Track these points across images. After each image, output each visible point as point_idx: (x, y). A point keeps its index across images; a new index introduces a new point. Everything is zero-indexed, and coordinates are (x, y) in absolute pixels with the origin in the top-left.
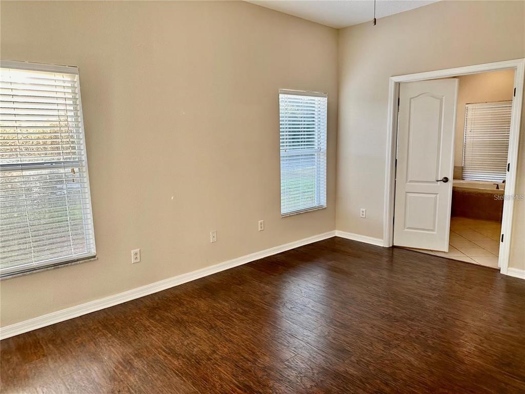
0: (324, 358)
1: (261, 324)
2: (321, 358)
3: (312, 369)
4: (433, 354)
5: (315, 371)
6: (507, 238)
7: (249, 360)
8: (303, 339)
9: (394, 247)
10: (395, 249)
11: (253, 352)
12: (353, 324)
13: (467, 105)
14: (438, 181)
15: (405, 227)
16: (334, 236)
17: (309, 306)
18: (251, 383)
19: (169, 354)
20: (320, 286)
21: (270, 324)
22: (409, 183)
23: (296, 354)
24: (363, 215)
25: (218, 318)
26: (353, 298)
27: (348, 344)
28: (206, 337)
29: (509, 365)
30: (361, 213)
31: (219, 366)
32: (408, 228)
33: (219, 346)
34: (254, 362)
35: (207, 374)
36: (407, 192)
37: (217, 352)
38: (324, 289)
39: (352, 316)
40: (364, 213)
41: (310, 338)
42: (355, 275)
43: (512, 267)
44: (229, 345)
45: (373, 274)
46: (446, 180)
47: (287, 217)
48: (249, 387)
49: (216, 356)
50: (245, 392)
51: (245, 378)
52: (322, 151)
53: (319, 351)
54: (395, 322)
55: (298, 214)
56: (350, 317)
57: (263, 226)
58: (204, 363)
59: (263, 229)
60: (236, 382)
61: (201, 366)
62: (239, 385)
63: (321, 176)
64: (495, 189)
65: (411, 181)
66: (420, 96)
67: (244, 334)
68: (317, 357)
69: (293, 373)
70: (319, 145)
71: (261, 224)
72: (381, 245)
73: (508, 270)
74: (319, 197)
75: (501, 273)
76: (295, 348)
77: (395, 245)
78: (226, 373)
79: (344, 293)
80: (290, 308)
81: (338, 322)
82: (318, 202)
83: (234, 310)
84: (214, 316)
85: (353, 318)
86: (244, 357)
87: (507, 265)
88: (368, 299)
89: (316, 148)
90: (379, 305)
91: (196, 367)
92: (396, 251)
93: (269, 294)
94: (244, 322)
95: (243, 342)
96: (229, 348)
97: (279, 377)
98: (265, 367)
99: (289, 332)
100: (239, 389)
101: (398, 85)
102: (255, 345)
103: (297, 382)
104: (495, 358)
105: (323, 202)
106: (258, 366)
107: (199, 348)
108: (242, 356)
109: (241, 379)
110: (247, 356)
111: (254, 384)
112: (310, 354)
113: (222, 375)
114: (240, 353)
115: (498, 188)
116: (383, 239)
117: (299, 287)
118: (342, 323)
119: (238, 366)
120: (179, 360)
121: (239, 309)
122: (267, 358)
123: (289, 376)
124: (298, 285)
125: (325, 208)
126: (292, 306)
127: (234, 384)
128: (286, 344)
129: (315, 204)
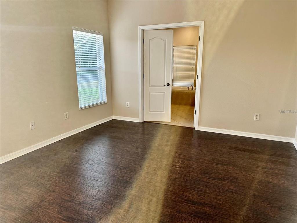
0: (117, 189)
1: (73, 177)
2: (115, 190)
3: (110, 197)
4: (173, 175)
5: (112, 198)
6: (197, 113)
7: (68, 201)
8: (102, 181)
9: (144, 122)
10: (145, 123)
11: (71, 195)
12: (130, 166)
13: (174, 47)
14: (165, 85)
15: (149, 110)
16: (112, 119)
17: (103, 161)
18: (72, 215)
19: (7, 209)
20: (108, 148)
21: (79, 175)
22: (151, 87)
23: (99, 190)
24: (128, 106)
25: (42, 178)
26: (128, 152)
27: (129, 178)
28: (35, 192)
29: (207, 173)
30: (127, 105)
31: (47, 209)
32: (151, 111)
33: (45, 196)
34: (72, 201)
35: (39, 217)
36: (150, 92)
37: (45, 200)
38: (110, 149)
39: (129, 162)
40: (128, 105)
41: (106, 179)
42: (127, 139)
43: (200, 126)
44: (53, 194)
45: (136, 137)
46: (168, 85)
47: (83, 109)
48: (72, 218)
49: (44, 203)
50: (69, 221)
51: (67, 213)
52: (102, 68)
53: (113, 186)
54: (152, 161)
55: (90, 107)
56: (127, 163)
57: (67, 116)
58: (36, 210)
59: (67, 118)
60: (62, 217)
61: (34, 212)
62: (64, 218)
63: (103, 84)
64: (188, 90)
65: (151, 86)
66: (154, 39)
67: (63, 185)
68: (112, 189)
69: (99, 202)
70: (100, 65)
71: (66, 114)
72: (138, 122)
73: (198, 128)
74: (102, 96)
75: (195, 129)
76: (98, 187)
77: (145, 121)
78: (53, 213)
79: (122, 150)
80: (91, 164)
81: (121, 166)
82: (102, 100)
83: (53, 171)
84: (39, 178)
85: (129, 163)
86: (65, 200)
87: (198, 125)
88: (136, 151)
89: (98, 66)
90: (142, 154)
91: (30, 214)
92: (146, 124)
93: (77, 158)
94: (62, 178)
95: (63, 190)
96: (53, 196)
97: (90, 207)
98: (80, 203)
99: (93, 178)
100: (64, 221)
101: (143, 31)
102: (71, 191)
103: (102, 207)
104: (201, 171)
105: (105, 99)
106: (76, 203)
107: (31, 200)
108: (64, 199)
109: (65, 214)
110: (67, 199)
111: (74, 215)
112: (108, 189)
113: (51, 214)
114: (61, 198)
115: (189, 89)
116: (139, 118)
117: (95, 151)
118: (124, 167)
119: (61, 206)
120: (16, 212)
121: (57, 170)
122: (81, 197)
123: (97, 205)
124: (95, 149)
125: (106, 103)
126: (92, 163)
127: (60, 218)
128: (92, 186)
129: (100, 101)
